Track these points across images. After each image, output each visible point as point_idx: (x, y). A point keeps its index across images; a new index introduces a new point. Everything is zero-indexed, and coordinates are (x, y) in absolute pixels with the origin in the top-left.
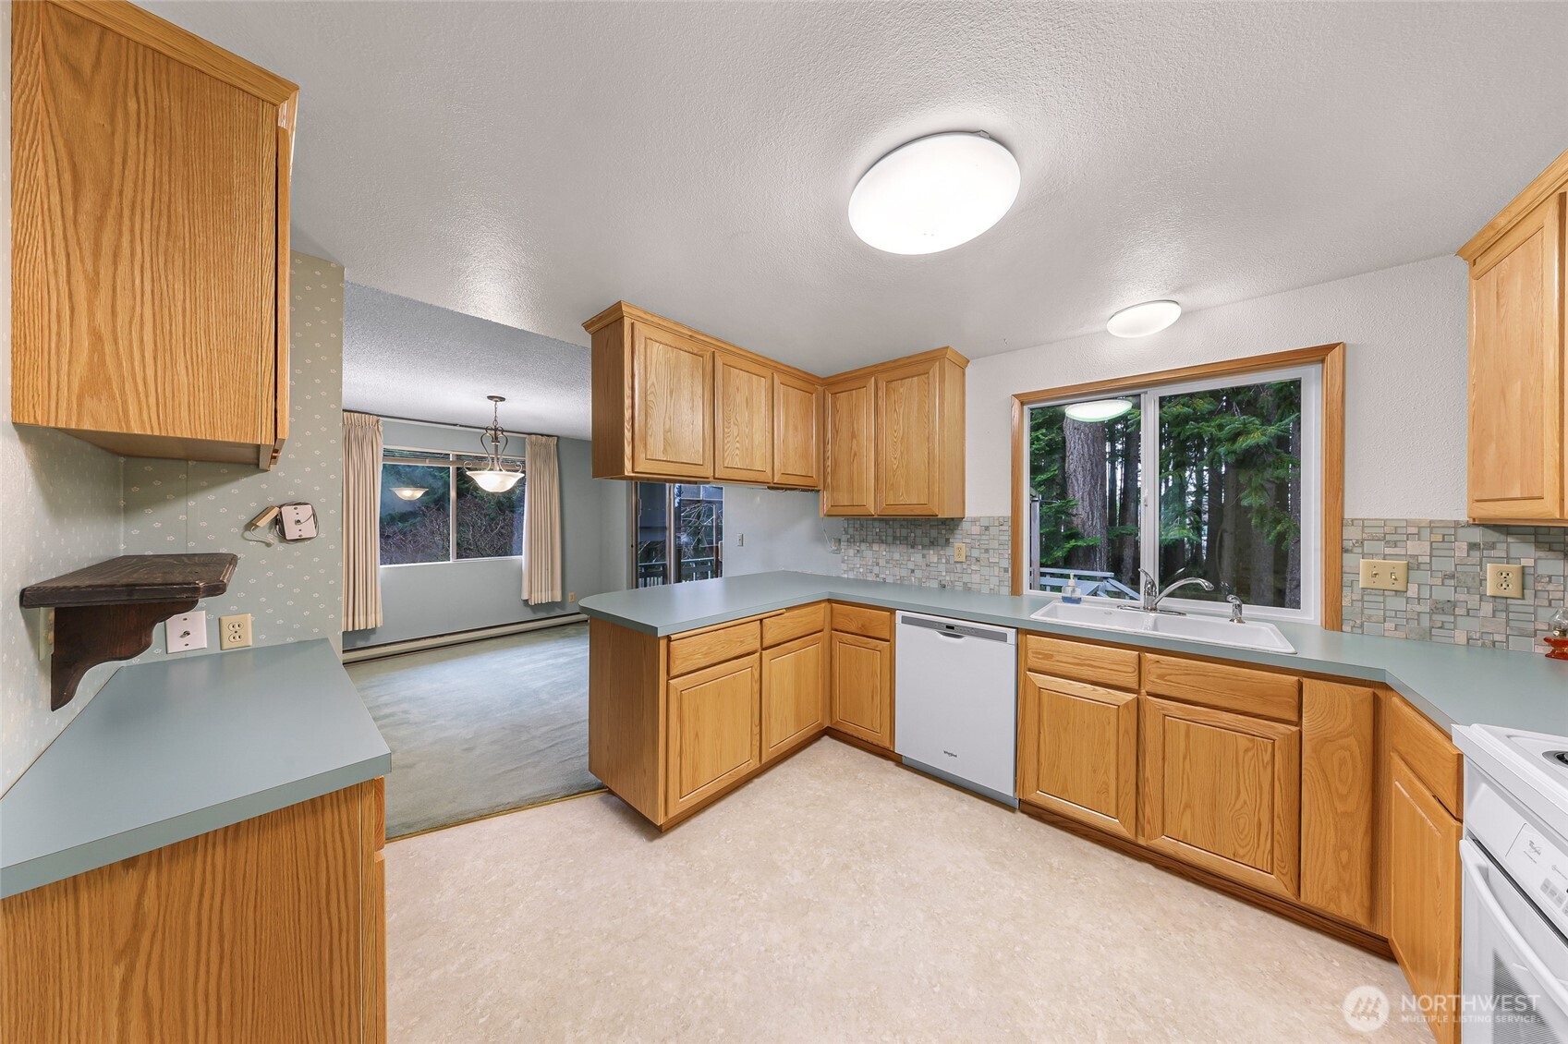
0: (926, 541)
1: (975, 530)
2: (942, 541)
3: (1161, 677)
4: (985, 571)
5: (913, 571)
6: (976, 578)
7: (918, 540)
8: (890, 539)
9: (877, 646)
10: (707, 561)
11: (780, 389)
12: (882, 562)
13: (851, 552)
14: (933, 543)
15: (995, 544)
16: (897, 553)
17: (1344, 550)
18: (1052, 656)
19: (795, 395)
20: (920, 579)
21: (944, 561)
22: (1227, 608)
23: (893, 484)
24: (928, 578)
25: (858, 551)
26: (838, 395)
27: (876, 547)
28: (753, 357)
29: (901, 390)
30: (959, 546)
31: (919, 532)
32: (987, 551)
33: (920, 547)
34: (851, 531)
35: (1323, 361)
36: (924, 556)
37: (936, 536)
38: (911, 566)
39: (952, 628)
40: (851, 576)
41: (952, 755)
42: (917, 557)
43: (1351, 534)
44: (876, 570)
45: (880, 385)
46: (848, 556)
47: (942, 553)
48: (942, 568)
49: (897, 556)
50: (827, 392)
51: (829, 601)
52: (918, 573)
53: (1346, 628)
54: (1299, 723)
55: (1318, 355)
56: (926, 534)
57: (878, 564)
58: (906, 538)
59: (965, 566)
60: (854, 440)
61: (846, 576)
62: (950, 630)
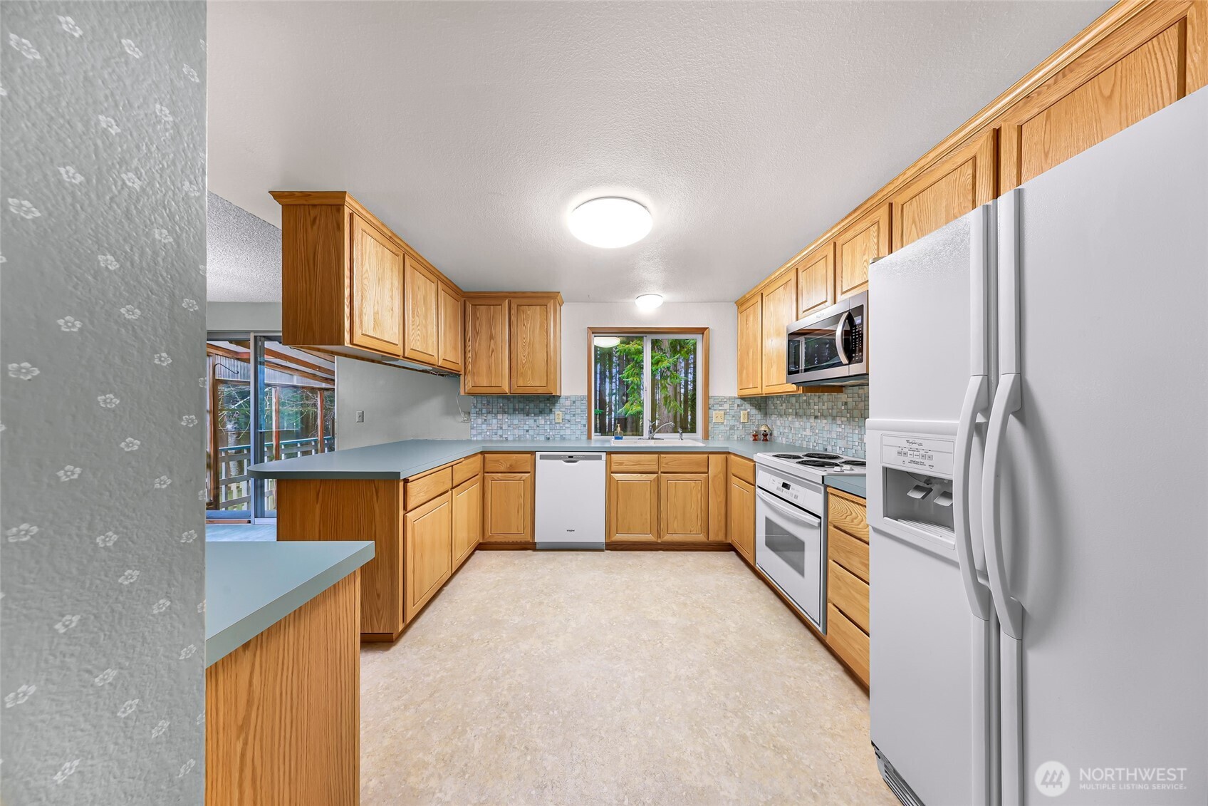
0: (537, 411)
1: (568, 403)
2: (547, 411)
3: (667, 464)
4: (573, 427)
5: (527, 431)
6: (568, 432)
7: (531, 411)
8: (511, 411)
9: (521, 478)
10: (310, 441)
11: (442, 293)
12: (505, 427)
13: (480, 421)
14: (541, 412)
15: (578, 411)
16: (517, 420)
17: (709, 408)
18: (623, 463)
19: (450, 300)
20: (532, 436)
21: (548, 423)
22: (678, 435)
23: (522, 373)
24: (538, 434)
25: (485, 420)
26: (478, 307)
27: (500, 417)
28: (428, 266)
29: (529, 312)
30: (558, 413)
31: (532, 405)
32: (574, 415)
33: (533, 415)
34: (479, 406)
35: (703, 334)
36: (535, 421)
37: (543, 407)
38: (526, 427)
39: (572, 457)
40: (479, 438)
41: (572, 531)
42: (530, 421)
43: (711, 402)
44: (500, 432)
45: (512, 305)
46: (477, 424)
47: (547, 418)
48: (547, 427)
49: (516, 422)
50: (468, 303)
51: (482, 453)
52: (531, 432)
53: (710, 438)
54: (708, 473)
55: (702, 331)
56: (536, 407)
57: (501, 428)
58: (523, 410)
59: (561, 425)
60: (492, 341)
61: (475, 439)
62: (571, 459)
